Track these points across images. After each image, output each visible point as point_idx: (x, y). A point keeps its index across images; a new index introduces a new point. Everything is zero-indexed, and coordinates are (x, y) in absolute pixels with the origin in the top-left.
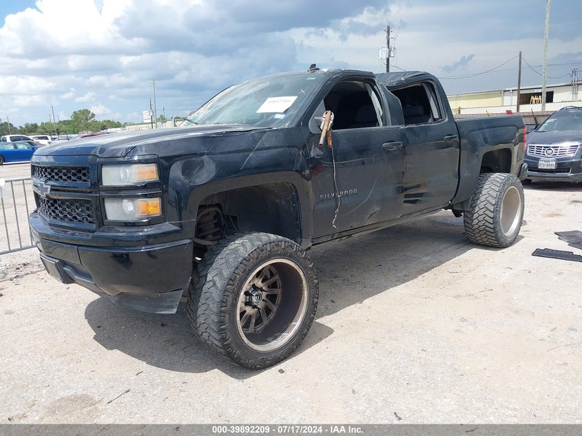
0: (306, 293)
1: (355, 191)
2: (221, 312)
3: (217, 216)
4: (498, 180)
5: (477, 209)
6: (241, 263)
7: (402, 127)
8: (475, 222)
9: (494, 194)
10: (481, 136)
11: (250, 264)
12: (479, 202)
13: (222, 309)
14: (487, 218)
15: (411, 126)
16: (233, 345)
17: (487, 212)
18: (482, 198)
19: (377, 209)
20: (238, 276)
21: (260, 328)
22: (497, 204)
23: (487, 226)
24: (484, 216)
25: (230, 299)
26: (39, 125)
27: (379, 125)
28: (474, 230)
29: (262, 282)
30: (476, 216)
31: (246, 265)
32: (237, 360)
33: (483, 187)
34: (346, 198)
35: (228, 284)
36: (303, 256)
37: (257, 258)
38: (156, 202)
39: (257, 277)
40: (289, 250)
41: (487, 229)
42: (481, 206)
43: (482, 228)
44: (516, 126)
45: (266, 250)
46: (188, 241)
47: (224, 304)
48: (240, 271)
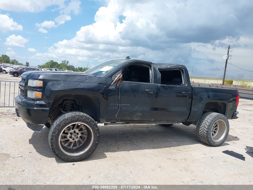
0: (92, 139)
1: (129, 105)
2: (52, 136)
3: (73, 104)
4: (213, 115)
5: (201, 126)
6: (64, 120)
7: (159, 85)
8: (200, 132)
9: (209, 121)
10: (206, 95)
11: (68, 121)
12: (202, 123)
13: (53, 135)
14: (204, 131)
15: (164, 85)
16: (55, 149)
17: (205, 128)
18: (204, 122)
19: (140, 114)
20: (61, 125)
21: (75, 148)
22: (209, 126)
23: (204, 135)
24: (203, 130)
25: (57, 132)
26: (83, 68)
27: (149, 82)
28: (199, 135)
29: (79, 131)
30: (200, 129)
31: (66, 121)
32: (57, 155)
33: (206, 117)
34: (124, 107)
35: (57, 127)
36: (93, 124)
37: (71, 120)
38: (41, 93)
39: (77, 128)
40: (87, 120)
41: (204, 136)
42: (203, 125)
43: (202, 135)
44: (232, 94)
45: (76, 118)
46: (48, 109)
47: (54, 133)
48: (63, 123)
